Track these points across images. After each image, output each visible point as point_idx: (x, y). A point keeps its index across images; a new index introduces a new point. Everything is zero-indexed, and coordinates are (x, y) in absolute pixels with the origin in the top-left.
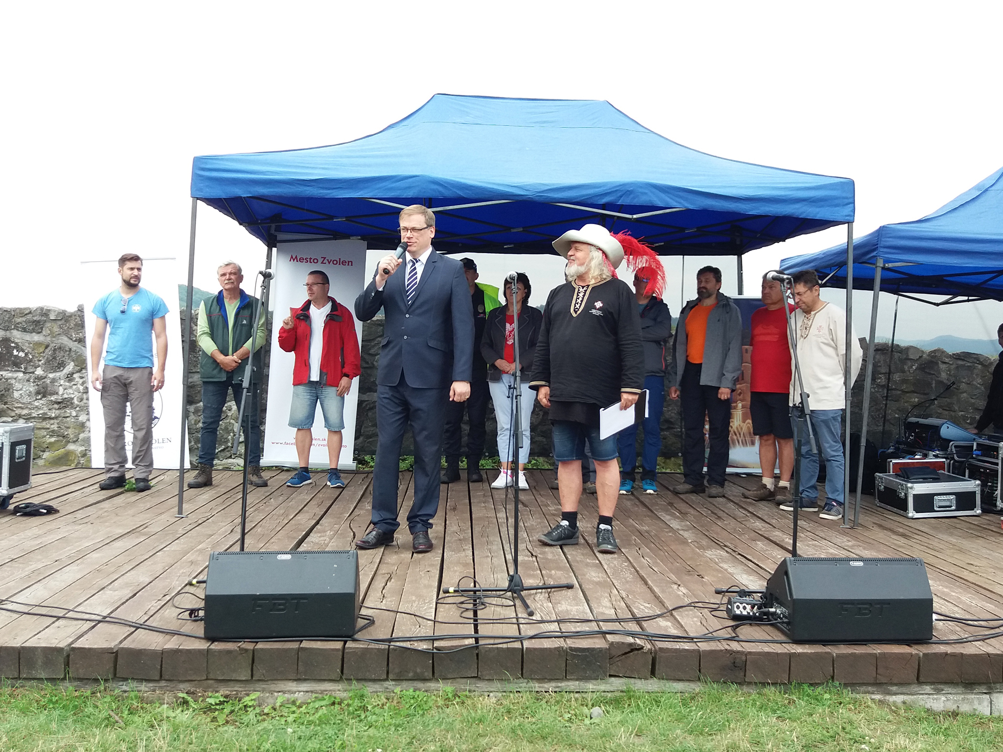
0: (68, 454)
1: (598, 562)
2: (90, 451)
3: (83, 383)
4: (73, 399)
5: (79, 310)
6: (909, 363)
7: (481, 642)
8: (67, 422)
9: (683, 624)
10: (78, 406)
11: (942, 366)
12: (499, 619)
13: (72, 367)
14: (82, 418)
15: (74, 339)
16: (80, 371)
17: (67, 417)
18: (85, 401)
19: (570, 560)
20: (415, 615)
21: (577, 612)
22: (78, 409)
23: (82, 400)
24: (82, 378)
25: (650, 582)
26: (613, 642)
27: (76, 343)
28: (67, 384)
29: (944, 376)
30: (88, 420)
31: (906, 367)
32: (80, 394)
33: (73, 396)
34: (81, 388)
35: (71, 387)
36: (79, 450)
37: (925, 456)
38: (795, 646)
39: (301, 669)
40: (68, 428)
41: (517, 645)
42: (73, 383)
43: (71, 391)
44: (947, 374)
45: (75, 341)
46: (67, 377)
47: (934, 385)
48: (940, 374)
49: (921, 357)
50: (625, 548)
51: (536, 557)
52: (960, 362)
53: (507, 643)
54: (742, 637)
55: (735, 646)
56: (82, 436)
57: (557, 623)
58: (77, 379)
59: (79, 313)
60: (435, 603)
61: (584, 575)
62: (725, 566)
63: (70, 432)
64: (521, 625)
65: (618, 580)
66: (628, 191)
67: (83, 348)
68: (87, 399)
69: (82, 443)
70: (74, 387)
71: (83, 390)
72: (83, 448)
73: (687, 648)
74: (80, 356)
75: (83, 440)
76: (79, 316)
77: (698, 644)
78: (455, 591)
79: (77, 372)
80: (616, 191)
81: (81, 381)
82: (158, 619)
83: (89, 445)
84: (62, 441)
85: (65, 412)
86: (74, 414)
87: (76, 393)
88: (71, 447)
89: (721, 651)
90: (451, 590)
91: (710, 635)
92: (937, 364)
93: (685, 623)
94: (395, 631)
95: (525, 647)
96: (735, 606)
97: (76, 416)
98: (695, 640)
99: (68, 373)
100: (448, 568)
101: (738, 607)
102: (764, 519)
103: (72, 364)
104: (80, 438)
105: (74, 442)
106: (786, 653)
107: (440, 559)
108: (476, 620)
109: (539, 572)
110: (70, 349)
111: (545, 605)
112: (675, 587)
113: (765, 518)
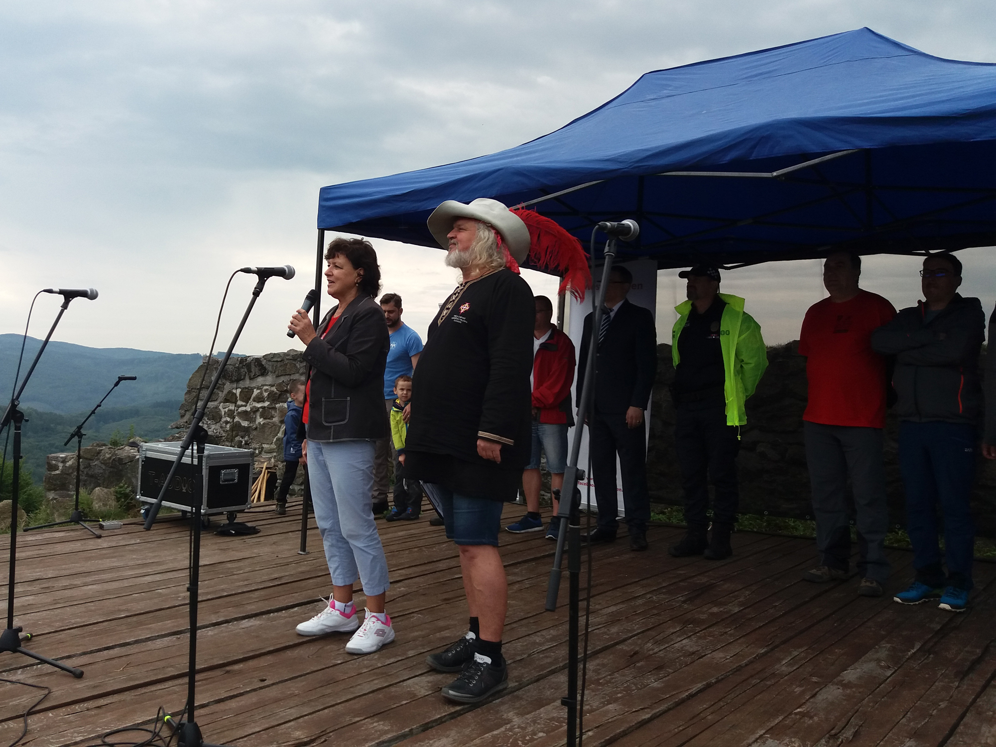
66: (763, 137)
80: (745, 140)
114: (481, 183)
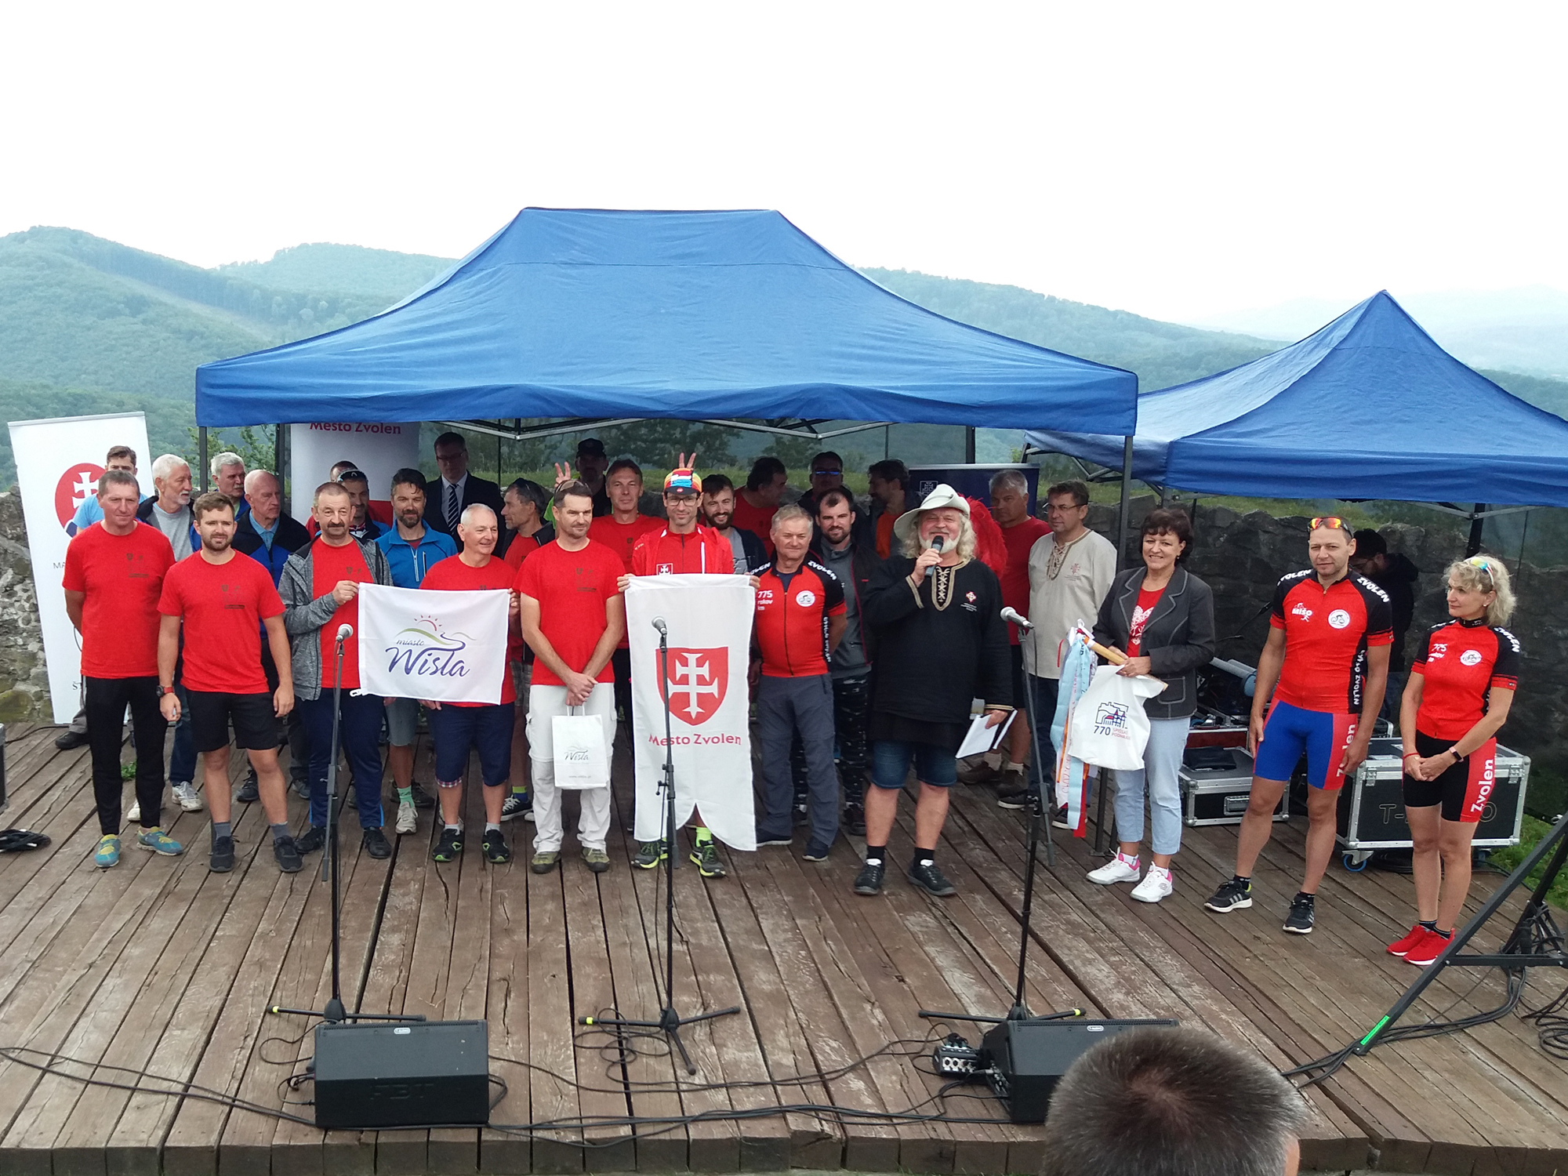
0: (18, 697)
1: (766, 948)
2: (49, 692)
3: (28, 599)
4: (16, 621)
5: (12, 494)
6: (1215, 533)
7: (641, 1131)
8: (12, 653)
9: (878, 1087)
10: (24, 631)
11: (1263, 537)
12: (656, 1084)
13: (10, 577)
14: (33, 647)
15: (10, 536)
16: (22, 581)
17: (12, 646)
18: (33, 623)
19: (731, 945)
20: (552, 1074)
21: (748, 1064)
22: (25, 634)
23: (28, 622)
24: (25, 591)
25: (836, 998)
26: (795, 1131)
27: (13, 541)
28: (7, 600)
29: (1264, 551)
30: (42, 649)
31: (1210, 540)
32: (26, 614)
33: (16, 617)
34: (27, 605)
35: (12, 605)
36: (33, 691)
37: (1219, 722)
38: (1015, 1129)
39: (431, 1164)
40: (15, 661)
41: (679, 1135)
42: (14, 599)
43: (12, 610)
44: (1270, 549)
45: (12, 539)
46: (6, 591)
47: (1248, 565)
48: (1259, 548)
49: (1232, 524)
50: (801, 917)
51: (687, 942)
52: (1290, 532)
53: (669, 1130)
54: (951, 1115)
55: (942, 1132)
56: (33, 671)
57: (724, 1090)
58: (20, 593)
59: (13, 499)
60: (572, 1048)
61: (752, 980)
62: (931, 949)
63: (17, 667)
64: (682, 1094)
65: (794, 988)
66: (811, 400)
67: (23, 548)
68: (38, 620)
69: (36, 681)
70: (17, 604)
71: (30, 608)
72: (38, 689)
73: (885, 1136)
74: (21, 559)
75: (37, 677)
76: (13, 503)
77: (899, 1128)
78: (595, 1023)
79: (19, 583)
80: (794, 400)
81: (25, 596)
82: (250, 1086)
83: (48, 684)
84: (7, 680)
85: (8, 639)
86: (20, 642)
87: (20, 613)
88: (21, 687)
89: (926, 1140)
90: (589, 1020)
91: (914, 1112)
92: (1256, 534)
93: (882, 1086)
94: (533, 1105)
95: (691, 1138)
96: (944, 1061)
97: (24, 645)
98: (895, 1121)
99: (5, 585)
100: (578, 967)
101: (947, 1063)
102: (986, 838)
103: (10, 571)
104: (32, 675)
105: (24, 680)
106: (1003, 1143)
107: (564, 946)
108: (627, 1087)
109: (694, 978)
110: (6, 551)
111: (707, 1050)
112: (868, 1007)
113: (989, 837)
114: (482, 400)
